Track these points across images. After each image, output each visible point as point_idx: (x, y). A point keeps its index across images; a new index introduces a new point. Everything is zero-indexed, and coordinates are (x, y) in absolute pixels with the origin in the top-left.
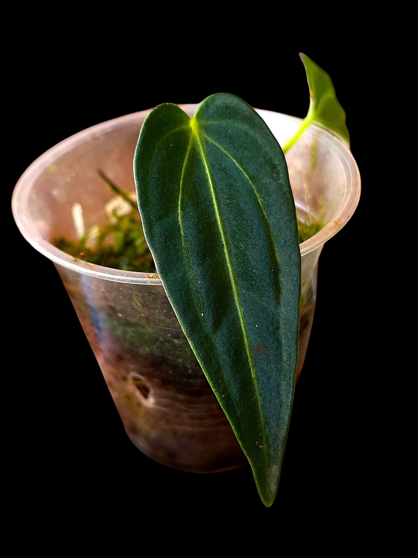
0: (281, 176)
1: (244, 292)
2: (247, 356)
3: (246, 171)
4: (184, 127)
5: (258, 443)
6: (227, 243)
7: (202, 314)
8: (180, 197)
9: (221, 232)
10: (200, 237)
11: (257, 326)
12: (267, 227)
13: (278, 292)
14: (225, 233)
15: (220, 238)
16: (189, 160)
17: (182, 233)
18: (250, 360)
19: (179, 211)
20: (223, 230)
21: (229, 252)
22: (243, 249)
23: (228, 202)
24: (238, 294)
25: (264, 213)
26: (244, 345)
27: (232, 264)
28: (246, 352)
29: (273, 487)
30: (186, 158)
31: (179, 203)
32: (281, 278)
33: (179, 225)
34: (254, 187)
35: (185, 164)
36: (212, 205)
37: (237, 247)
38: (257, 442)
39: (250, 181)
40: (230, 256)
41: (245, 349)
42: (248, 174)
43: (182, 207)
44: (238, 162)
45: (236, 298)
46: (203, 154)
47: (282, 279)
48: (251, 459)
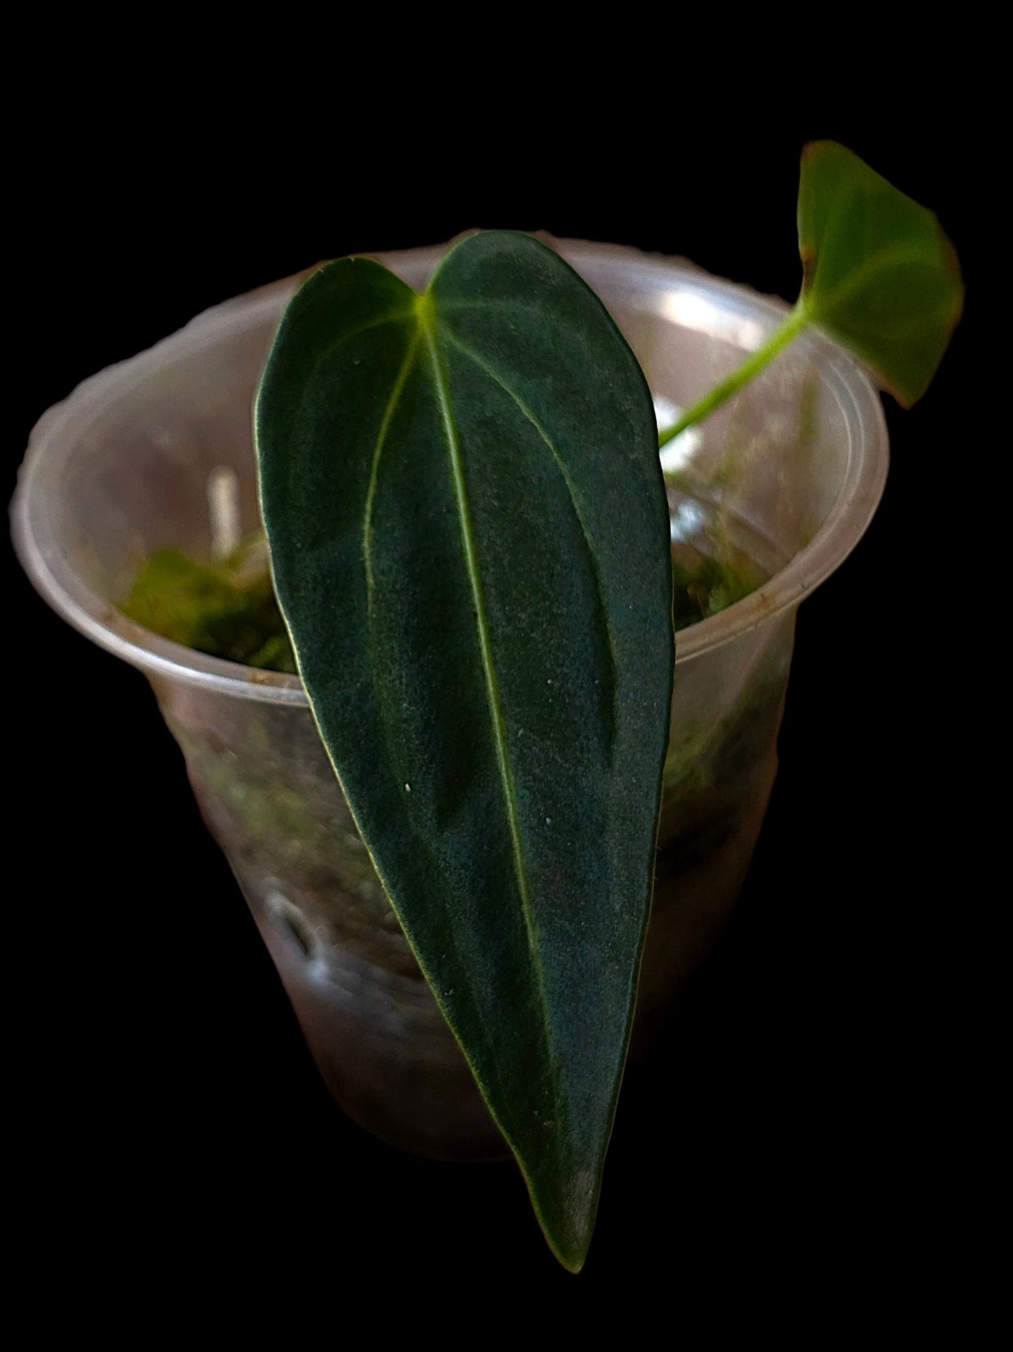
0: (636, 441)
1: (522, 735)
2: (519, 896)
3: (546, 427)
4: (395, 315)
5: (539, 1114)
6: (486, 611)
7: (407, 786)
8: (372, 491)
9: (473, 580)
10: (415, 593)
11: (548, 820)
12: (592, 571)
13: (609, 735)
14: (482, 585)
15: (470, 596)
16: (402, 398)
17: (370, 581)
18: (525, 907)
19: (366, 527)
20: (479, 575)
21: (490, 631)
22: (524, 625)
23: (494, 506)
24: (505, 739)
25: (588, 535)
26: (512, 867)
27: (494, 663)
28: (517, 886)
29: (581, 1225)
30: (397, 392)
31: (369, 507)
32: (619, 702)
33: (363, 562)
34: (564, 468)
35: (390, 409)
36: (456, 512)
37: (509, 620)
38: (536, 1113)
39: (555, 454)
40: (491, 640)
41: (515, 878)
42: (552, 436)
43: (373, 517)
44: (527, 405)
45: (500, 748)
46: (439, 385)
47: (622, 705)
48: (522, 1153)
